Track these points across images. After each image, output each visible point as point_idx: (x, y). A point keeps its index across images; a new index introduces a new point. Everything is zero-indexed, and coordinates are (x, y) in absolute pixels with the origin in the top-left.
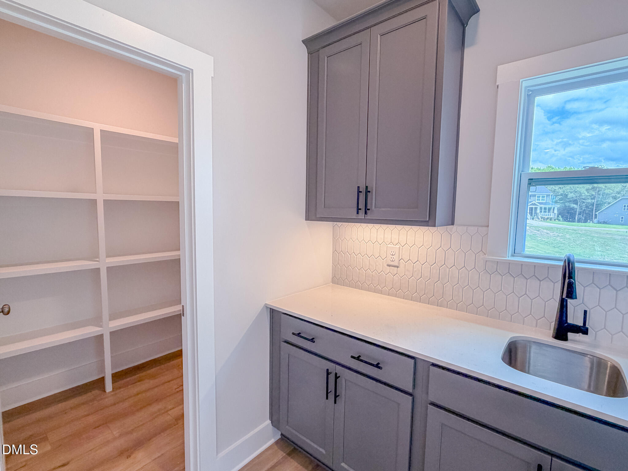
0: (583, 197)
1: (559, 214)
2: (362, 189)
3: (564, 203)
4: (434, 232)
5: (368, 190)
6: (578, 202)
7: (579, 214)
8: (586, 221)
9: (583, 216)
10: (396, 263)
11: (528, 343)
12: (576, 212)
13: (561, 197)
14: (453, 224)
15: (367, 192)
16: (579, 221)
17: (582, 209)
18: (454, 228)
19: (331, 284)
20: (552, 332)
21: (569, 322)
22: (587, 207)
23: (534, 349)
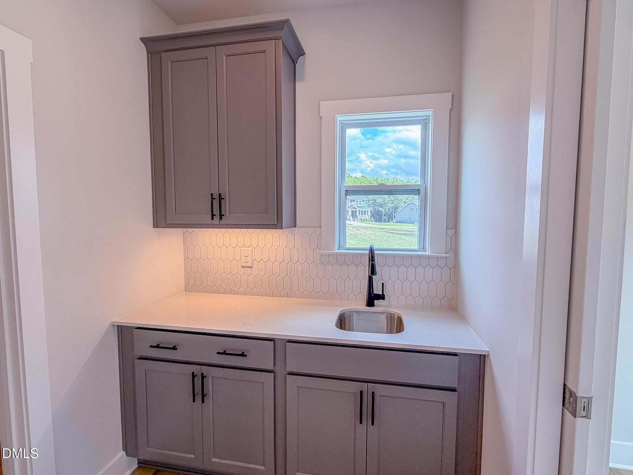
0: (386, 202)
1: (372, 216)
2: (216, 196)
3: (374, 206)
4: (281, 234)
5: (222, 197)
6: (383, 206)
7: (385, 216)
8: (389, 221)
9: (387, 217)
10: (249, 264)
11: (351, 312)
12: (382, 214)
13: (372, 201)
14: (295, 226)
15: (221, 198)
16: (384, 221)
17: (386, 211)
18: (296, 230)
19: (185, 292)
20: (365, 302)
21: (374, 293)
22: (389, 209)
23: (355, 316)
